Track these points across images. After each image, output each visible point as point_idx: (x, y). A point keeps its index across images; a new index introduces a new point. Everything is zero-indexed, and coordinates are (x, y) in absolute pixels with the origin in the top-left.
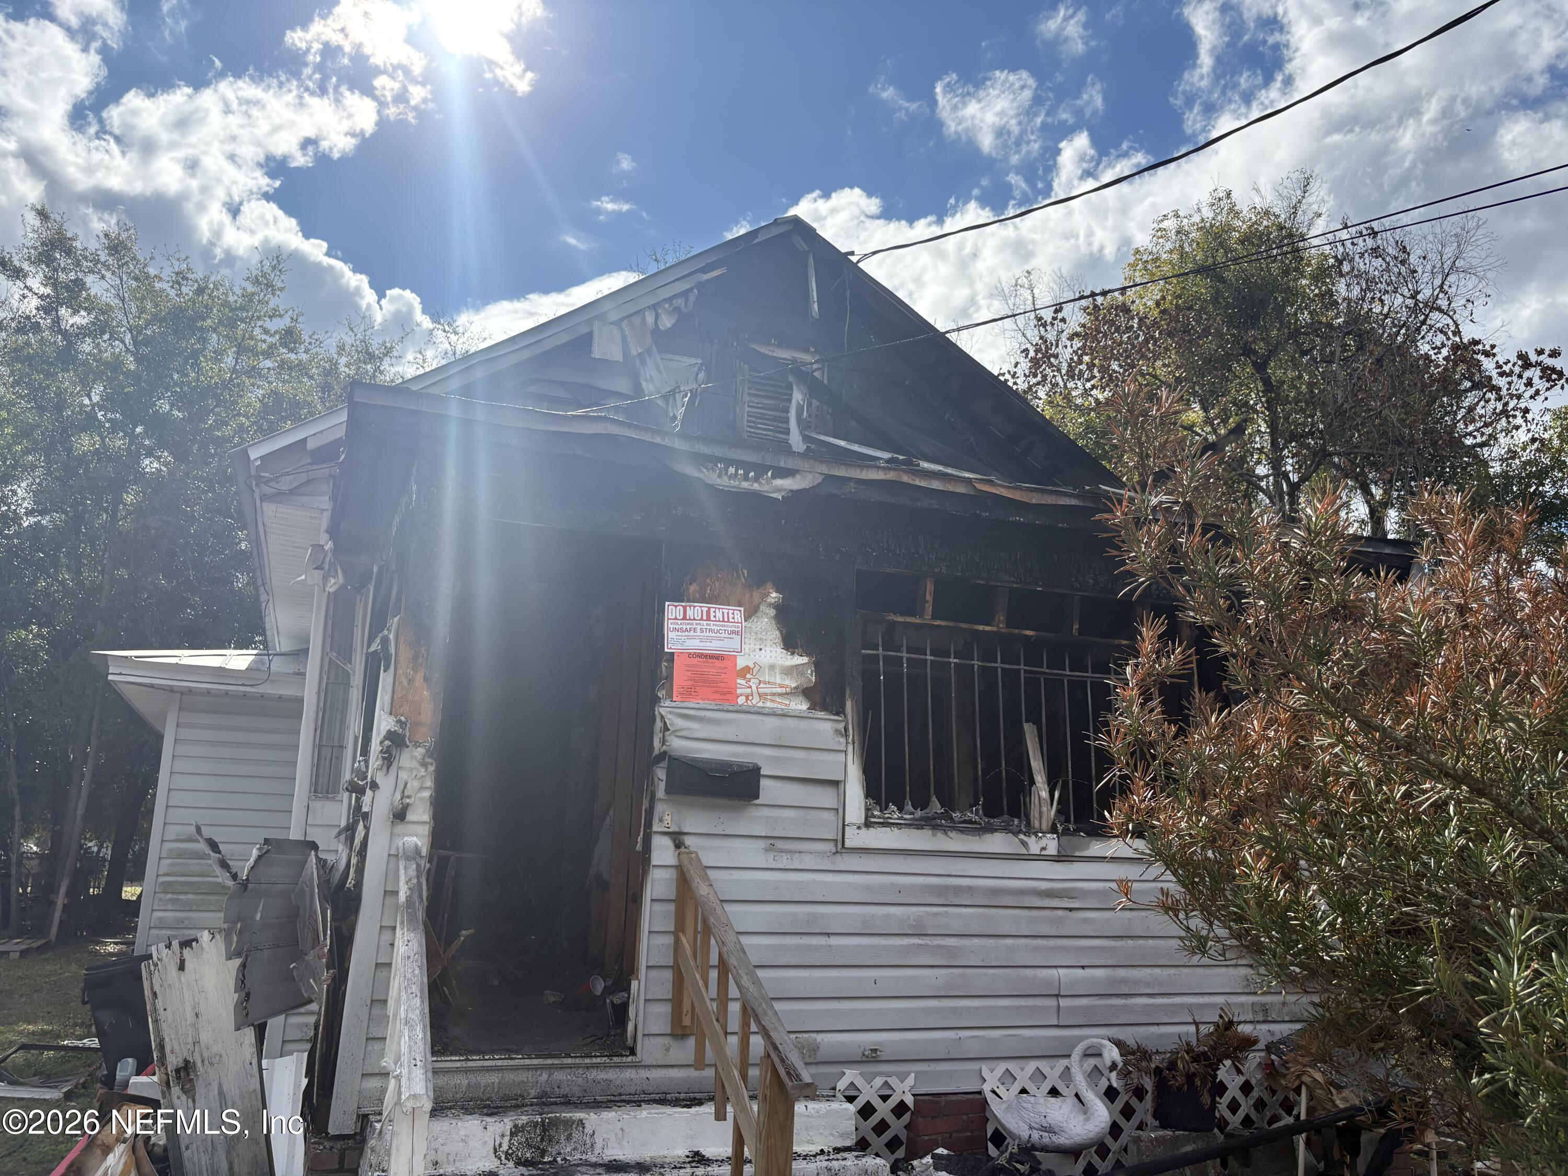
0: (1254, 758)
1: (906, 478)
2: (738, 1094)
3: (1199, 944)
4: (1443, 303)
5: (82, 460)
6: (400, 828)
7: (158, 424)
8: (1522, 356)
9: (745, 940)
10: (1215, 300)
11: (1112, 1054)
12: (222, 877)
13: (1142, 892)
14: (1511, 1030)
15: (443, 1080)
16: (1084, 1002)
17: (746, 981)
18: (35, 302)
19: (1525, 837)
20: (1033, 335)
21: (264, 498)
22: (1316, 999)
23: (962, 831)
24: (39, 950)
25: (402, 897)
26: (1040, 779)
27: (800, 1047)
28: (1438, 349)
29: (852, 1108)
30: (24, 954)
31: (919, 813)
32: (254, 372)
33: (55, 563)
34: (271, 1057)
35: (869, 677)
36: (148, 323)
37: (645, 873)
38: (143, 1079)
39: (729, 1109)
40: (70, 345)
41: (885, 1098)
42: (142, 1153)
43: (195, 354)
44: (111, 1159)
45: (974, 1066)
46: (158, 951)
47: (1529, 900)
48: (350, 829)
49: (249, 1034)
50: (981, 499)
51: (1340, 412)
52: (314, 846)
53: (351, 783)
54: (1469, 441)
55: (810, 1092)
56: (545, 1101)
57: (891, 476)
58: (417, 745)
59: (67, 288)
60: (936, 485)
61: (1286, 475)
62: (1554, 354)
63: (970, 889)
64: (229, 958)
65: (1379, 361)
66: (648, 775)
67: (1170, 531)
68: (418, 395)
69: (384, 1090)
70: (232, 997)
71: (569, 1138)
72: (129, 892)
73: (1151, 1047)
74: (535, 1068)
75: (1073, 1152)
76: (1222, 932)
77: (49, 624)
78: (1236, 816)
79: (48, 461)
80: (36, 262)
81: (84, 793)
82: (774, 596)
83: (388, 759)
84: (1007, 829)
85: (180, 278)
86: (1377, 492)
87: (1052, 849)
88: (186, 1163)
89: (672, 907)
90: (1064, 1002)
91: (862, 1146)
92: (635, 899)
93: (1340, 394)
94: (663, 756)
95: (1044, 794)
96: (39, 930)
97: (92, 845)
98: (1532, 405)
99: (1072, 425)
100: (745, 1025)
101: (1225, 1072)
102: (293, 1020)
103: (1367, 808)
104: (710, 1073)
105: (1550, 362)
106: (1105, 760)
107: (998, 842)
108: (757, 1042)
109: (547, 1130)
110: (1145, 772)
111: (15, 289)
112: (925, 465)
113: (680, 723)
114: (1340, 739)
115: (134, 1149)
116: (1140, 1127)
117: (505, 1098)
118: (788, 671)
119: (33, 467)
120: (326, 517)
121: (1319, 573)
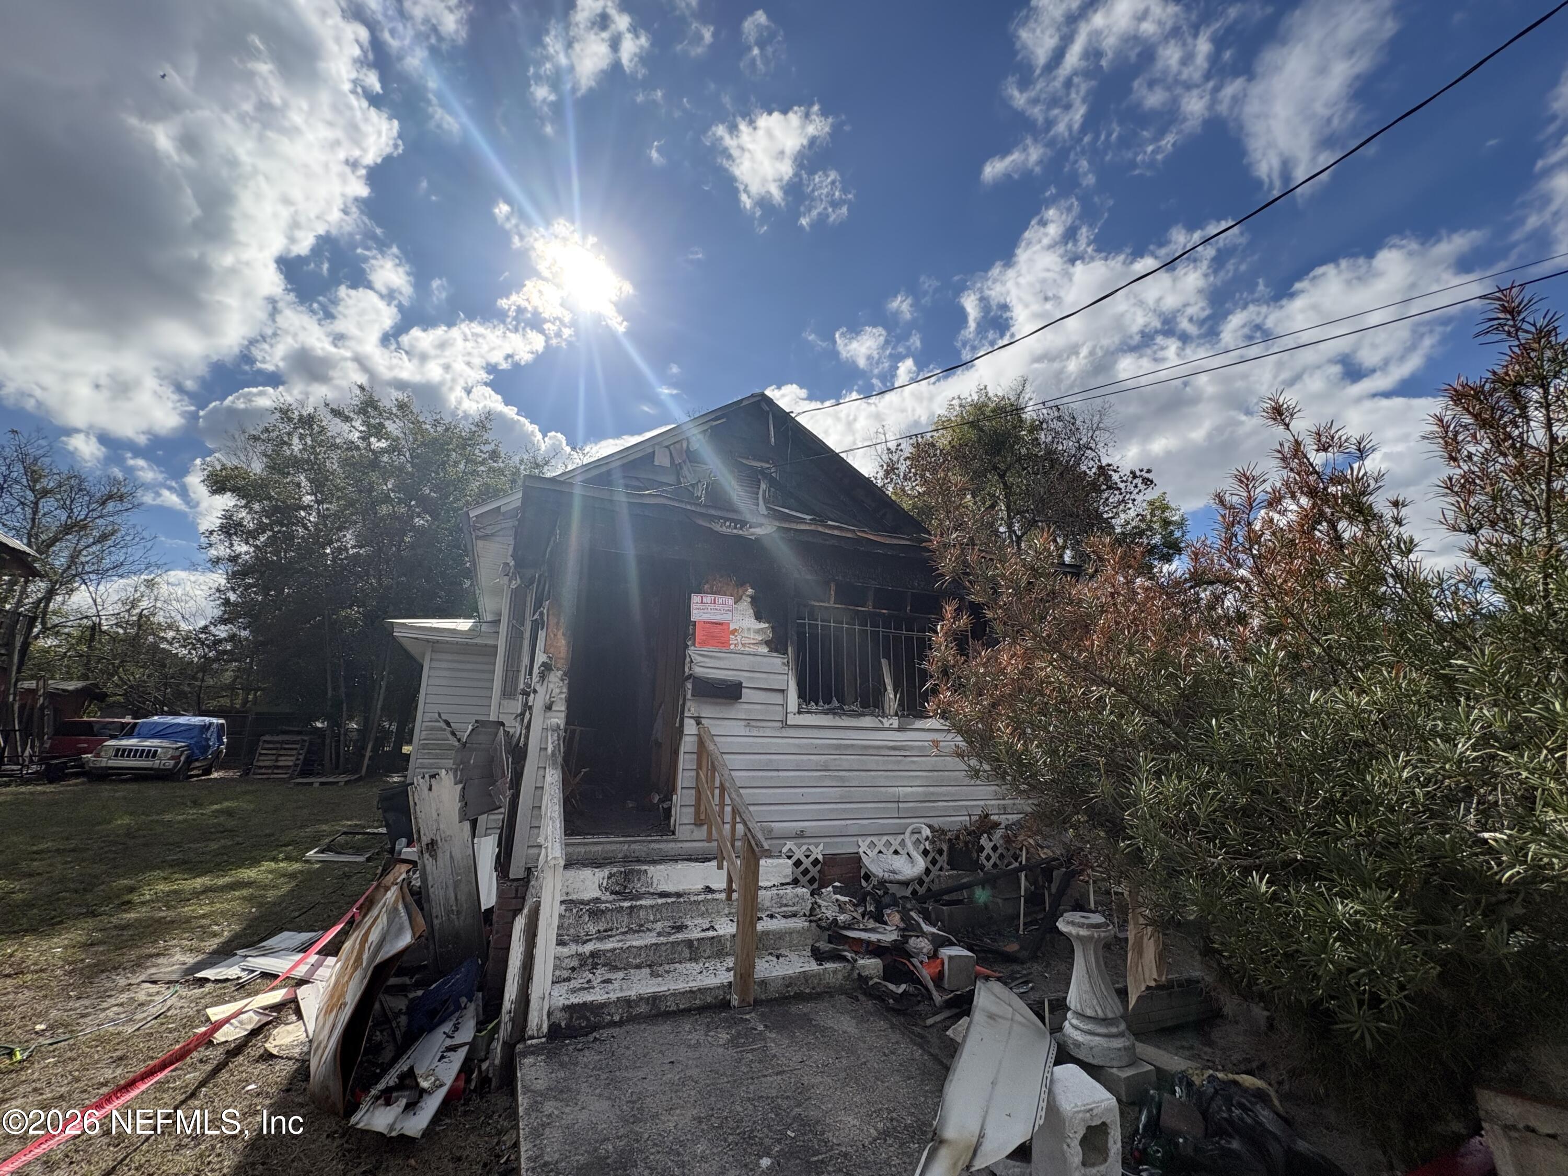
0: (1005, 675)
1: (820, 529)
2: (729, 856)
3: (976, 774)
4: (1093, 445)
5: (382, 519)
6: (549, 714)
7: (423, 501)
8: (1132, 472)
9: (733, 773)
10: (979, 441)
11: (927, 832)
12: (453, 741)
13: (944, 747)
14: (1143, 817)
15: (570, 849)
16: (911, 805)
17: (734, 796)
18: (357, 434)
19: (1143, 715)
20: (885, 458)
21: (478, 538)
22: (1036, 802)
23: (850, 716)
24: (357, 780)
25: (549, 751)
26: (890, 688)
27: (763, 830)
28: (1090, 469)
29: (790, 862)
30: (346, 783)
31: (826, 707)
32: (474, 473)
33: (367, 574)
34: (480, 837)
35: (801, 636)
36: (419, 446)
37: (681, 738)
38: (409, 849)
39: (725, 863)
40: (376, 457)
41: (807, 857)
42: (406, 890)
43: (444, 463)
44: (389, 894)
45: (855, 839)
46: (419, 780)
47: (1146, 749)
48: (522, 714)
49: (467, 825)
50: (859, 540)
51: (1042, 500)
52: (503, 724)
53: (523, 690)
54: (1105, 516)
55: (768, 854)
56: (626, 860)
57: (812, 527)
58: (558, 669)
59: (374, 427)
60: (836, 532)
61: (1015, 532)
62: (1149, 471)
63: (852, 745)
64: (456, 784)
65: (1061, 474)
66: (683, 686)
67: (962, 552)
68: (563, 482)
69: (539, 855)
70: (457, 805)
71: (639, 880)
72: (406, 749)
73: (946, 828)
74: (621, 843)
75: (906, 884)
76: (986, 767)
77: (364, 606)
78: (994, 706)
79: (364, 520)
80: (358, 413)
81: (381, 697)
82: (750, 591)
83: (543, 677)
84: (872, 715)
85: (436, 423)
86: (1060, 541)
87: (896, 725)
88: (432, 896)
89: (695, 756)
90: (901, 805)
91: (795, 882)
92: (676, 752)
93: (1042, 490)
94: (690, 676)
95: (892, 696)
96: (356, 770)
97: (386, 724)
98: (1137, 497)
99: (906, 505)
100: (734, 818)
101: (984, 841)
102: (492, 817)
103: (1064, 701)
104: (715, 844)
105: (1147, 475)
106: (925, 676)
107: (867, 721)
108: (740, 827)
109: (628, 876)
110: (947, 682)
111: (346, 427)
112: (830, 523)
113: (699, 659)
114: (1051, 664)
115: (401, 888)
116: (941, 869)
117: (605, 859)
118: (758, 632)
119: (356, 523)
120: (511, 548)
121: (1041, 575)
